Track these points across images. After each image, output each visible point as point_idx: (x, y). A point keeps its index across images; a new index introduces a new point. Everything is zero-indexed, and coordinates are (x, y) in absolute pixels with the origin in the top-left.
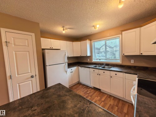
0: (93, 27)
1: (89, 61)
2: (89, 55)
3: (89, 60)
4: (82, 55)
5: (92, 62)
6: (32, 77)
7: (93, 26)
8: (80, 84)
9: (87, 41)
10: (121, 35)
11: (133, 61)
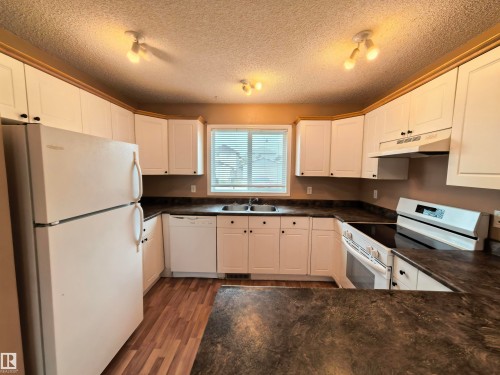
0: (242, 85)
1: (194, 191)
2: (200, 172)
3: (194, 189)
4: (174, 172)
5: (209, 194)
7: (242, 81)
8: (174, 280)
9: (198, 124)
10: (290, 127)
11: (310, 190)
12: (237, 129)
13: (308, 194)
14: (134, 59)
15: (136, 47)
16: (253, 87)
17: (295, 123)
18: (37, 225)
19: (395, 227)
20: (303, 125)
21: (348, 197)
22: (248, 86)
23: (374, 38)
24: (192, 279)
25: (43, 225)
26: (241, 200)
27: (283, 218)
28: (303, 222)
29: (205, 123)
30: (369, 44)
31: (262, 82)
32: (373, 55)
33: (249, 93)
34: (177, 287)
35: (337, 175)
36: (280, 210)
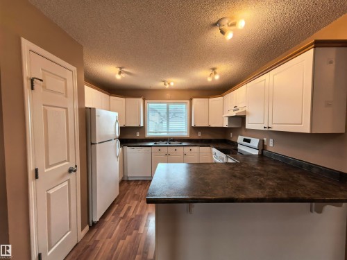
0: (164, 83)
2: (142, 125)
3: (138, 134)
5: (146, 137)
6: (70, 171)
7: (164, 81)
8: (129, 182)
9: (141, 100)
10: (188, 102)
11: (199, 134)
12: (161, 103)
13: (199, 135)
14: (118, 77)
15: (120, 73)
16: (169, 84)
17: (191, 100)
18: (92, 144)
19: (237, 150)
20: (195, 100)
21: (219, 137)
22: (167, 83)
23: (216, 71)
24: (138, 181)
25: (94, 144)
26: (164, 140)
27: (185, 148)
28: (195, 149)
29: (144, 99)
30: (215, 73)
31: (174, 82)
32: (217, 77)
33: (167, 86)
34: (131, 184)
35: (212, 125)
36: (184, 144)
